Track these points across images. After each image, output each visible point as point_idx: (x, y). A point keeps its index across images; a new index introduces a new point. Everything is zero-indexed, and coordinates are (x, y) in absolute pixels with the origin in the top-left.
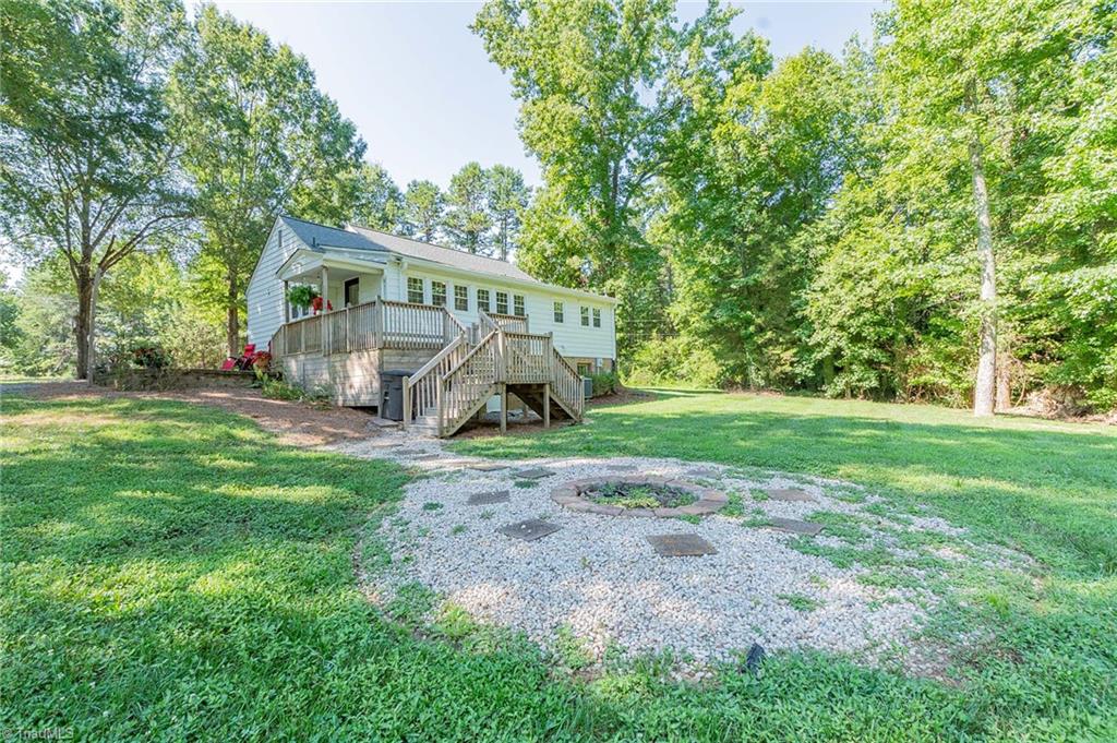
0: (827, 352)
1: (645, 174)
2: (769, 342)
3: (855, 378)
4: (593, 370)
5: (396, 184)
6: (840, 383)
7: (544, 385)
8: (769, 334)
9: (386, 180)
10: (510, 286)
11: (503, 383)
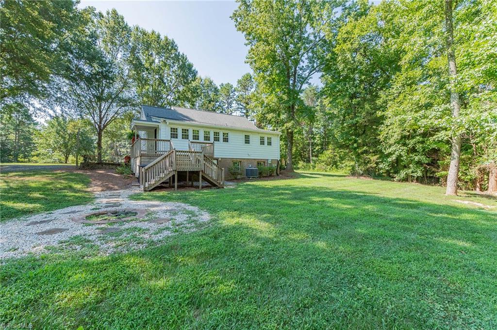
0: (394, 157)
1: (311, 72)
2: (366, 152)
3: (410, 171)
4: (266, 164)
6: (403, 174)
7: (199, 172)
8: (365, 148)
9: (212, 84)
10: (220, 129)
11: (175, 171)
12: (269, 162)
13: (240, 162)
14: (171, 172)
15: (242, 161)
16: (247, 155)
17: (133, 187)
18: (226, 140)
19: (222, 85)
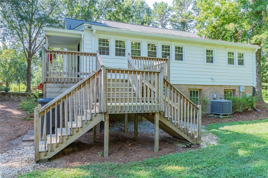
4: (237, 94)
5: (149, 6)
9: (145, 5)
10: (171, 40)
11: (105, 113)
12: (242, 90)
13: (200, 90)
14: (96, 115)
15: (203, 88)
16: (211, 80)
17: (24, 144)
18: (179, 57)
19: (156, 4)
